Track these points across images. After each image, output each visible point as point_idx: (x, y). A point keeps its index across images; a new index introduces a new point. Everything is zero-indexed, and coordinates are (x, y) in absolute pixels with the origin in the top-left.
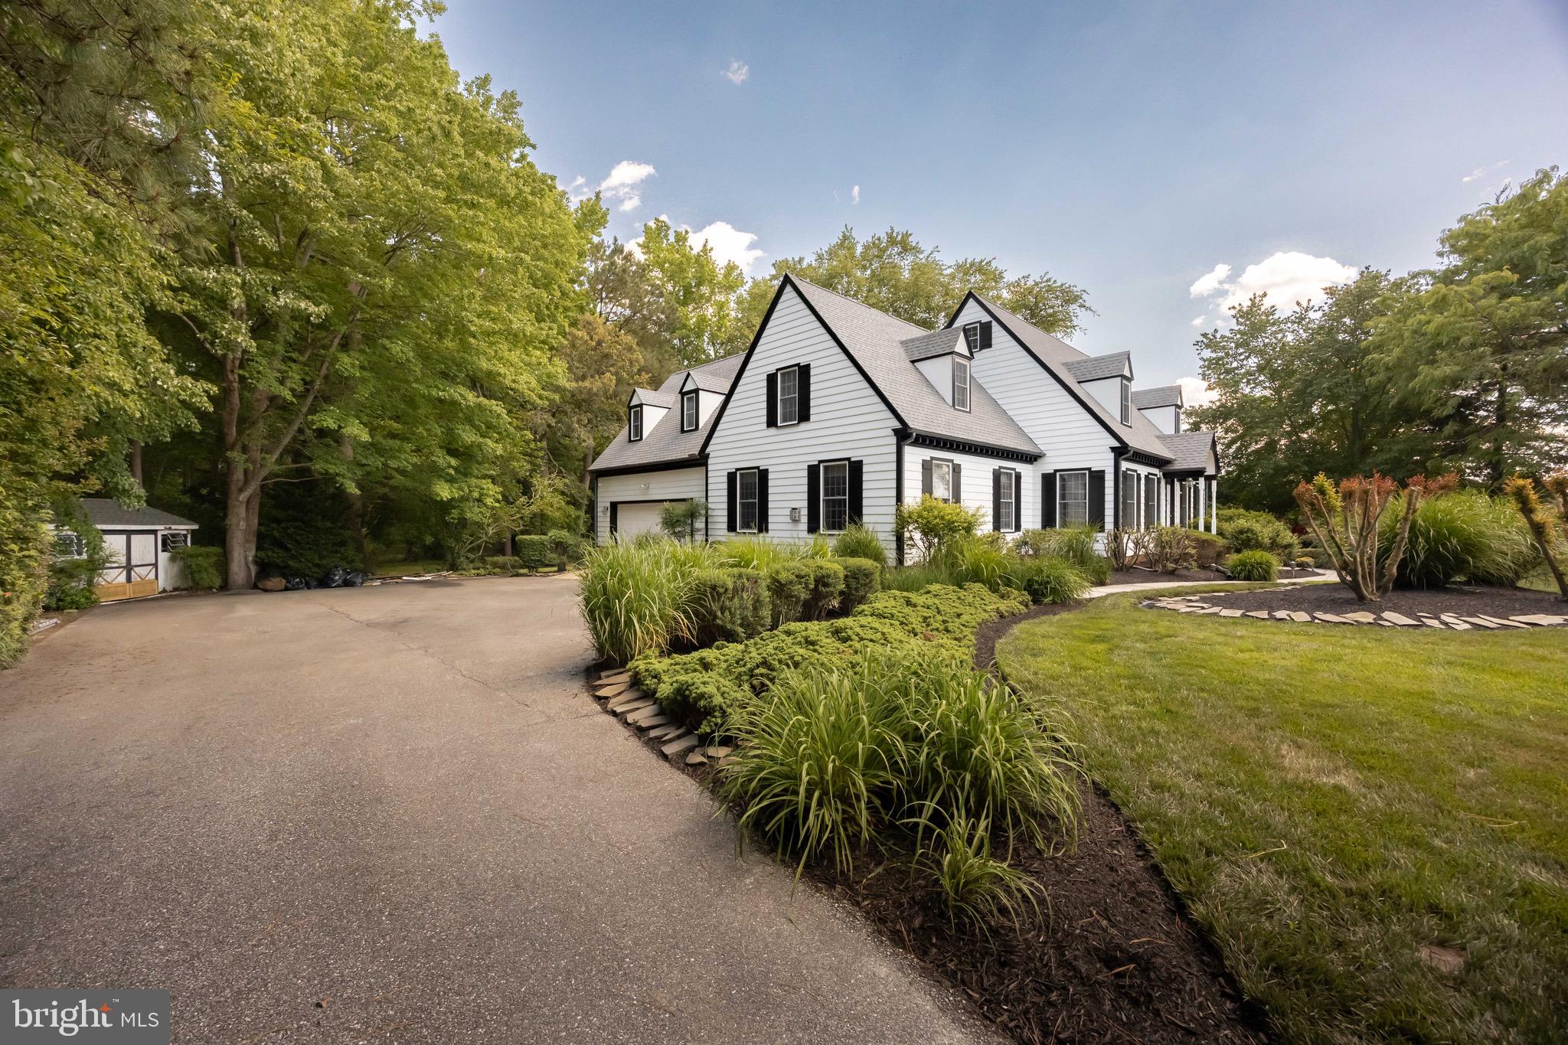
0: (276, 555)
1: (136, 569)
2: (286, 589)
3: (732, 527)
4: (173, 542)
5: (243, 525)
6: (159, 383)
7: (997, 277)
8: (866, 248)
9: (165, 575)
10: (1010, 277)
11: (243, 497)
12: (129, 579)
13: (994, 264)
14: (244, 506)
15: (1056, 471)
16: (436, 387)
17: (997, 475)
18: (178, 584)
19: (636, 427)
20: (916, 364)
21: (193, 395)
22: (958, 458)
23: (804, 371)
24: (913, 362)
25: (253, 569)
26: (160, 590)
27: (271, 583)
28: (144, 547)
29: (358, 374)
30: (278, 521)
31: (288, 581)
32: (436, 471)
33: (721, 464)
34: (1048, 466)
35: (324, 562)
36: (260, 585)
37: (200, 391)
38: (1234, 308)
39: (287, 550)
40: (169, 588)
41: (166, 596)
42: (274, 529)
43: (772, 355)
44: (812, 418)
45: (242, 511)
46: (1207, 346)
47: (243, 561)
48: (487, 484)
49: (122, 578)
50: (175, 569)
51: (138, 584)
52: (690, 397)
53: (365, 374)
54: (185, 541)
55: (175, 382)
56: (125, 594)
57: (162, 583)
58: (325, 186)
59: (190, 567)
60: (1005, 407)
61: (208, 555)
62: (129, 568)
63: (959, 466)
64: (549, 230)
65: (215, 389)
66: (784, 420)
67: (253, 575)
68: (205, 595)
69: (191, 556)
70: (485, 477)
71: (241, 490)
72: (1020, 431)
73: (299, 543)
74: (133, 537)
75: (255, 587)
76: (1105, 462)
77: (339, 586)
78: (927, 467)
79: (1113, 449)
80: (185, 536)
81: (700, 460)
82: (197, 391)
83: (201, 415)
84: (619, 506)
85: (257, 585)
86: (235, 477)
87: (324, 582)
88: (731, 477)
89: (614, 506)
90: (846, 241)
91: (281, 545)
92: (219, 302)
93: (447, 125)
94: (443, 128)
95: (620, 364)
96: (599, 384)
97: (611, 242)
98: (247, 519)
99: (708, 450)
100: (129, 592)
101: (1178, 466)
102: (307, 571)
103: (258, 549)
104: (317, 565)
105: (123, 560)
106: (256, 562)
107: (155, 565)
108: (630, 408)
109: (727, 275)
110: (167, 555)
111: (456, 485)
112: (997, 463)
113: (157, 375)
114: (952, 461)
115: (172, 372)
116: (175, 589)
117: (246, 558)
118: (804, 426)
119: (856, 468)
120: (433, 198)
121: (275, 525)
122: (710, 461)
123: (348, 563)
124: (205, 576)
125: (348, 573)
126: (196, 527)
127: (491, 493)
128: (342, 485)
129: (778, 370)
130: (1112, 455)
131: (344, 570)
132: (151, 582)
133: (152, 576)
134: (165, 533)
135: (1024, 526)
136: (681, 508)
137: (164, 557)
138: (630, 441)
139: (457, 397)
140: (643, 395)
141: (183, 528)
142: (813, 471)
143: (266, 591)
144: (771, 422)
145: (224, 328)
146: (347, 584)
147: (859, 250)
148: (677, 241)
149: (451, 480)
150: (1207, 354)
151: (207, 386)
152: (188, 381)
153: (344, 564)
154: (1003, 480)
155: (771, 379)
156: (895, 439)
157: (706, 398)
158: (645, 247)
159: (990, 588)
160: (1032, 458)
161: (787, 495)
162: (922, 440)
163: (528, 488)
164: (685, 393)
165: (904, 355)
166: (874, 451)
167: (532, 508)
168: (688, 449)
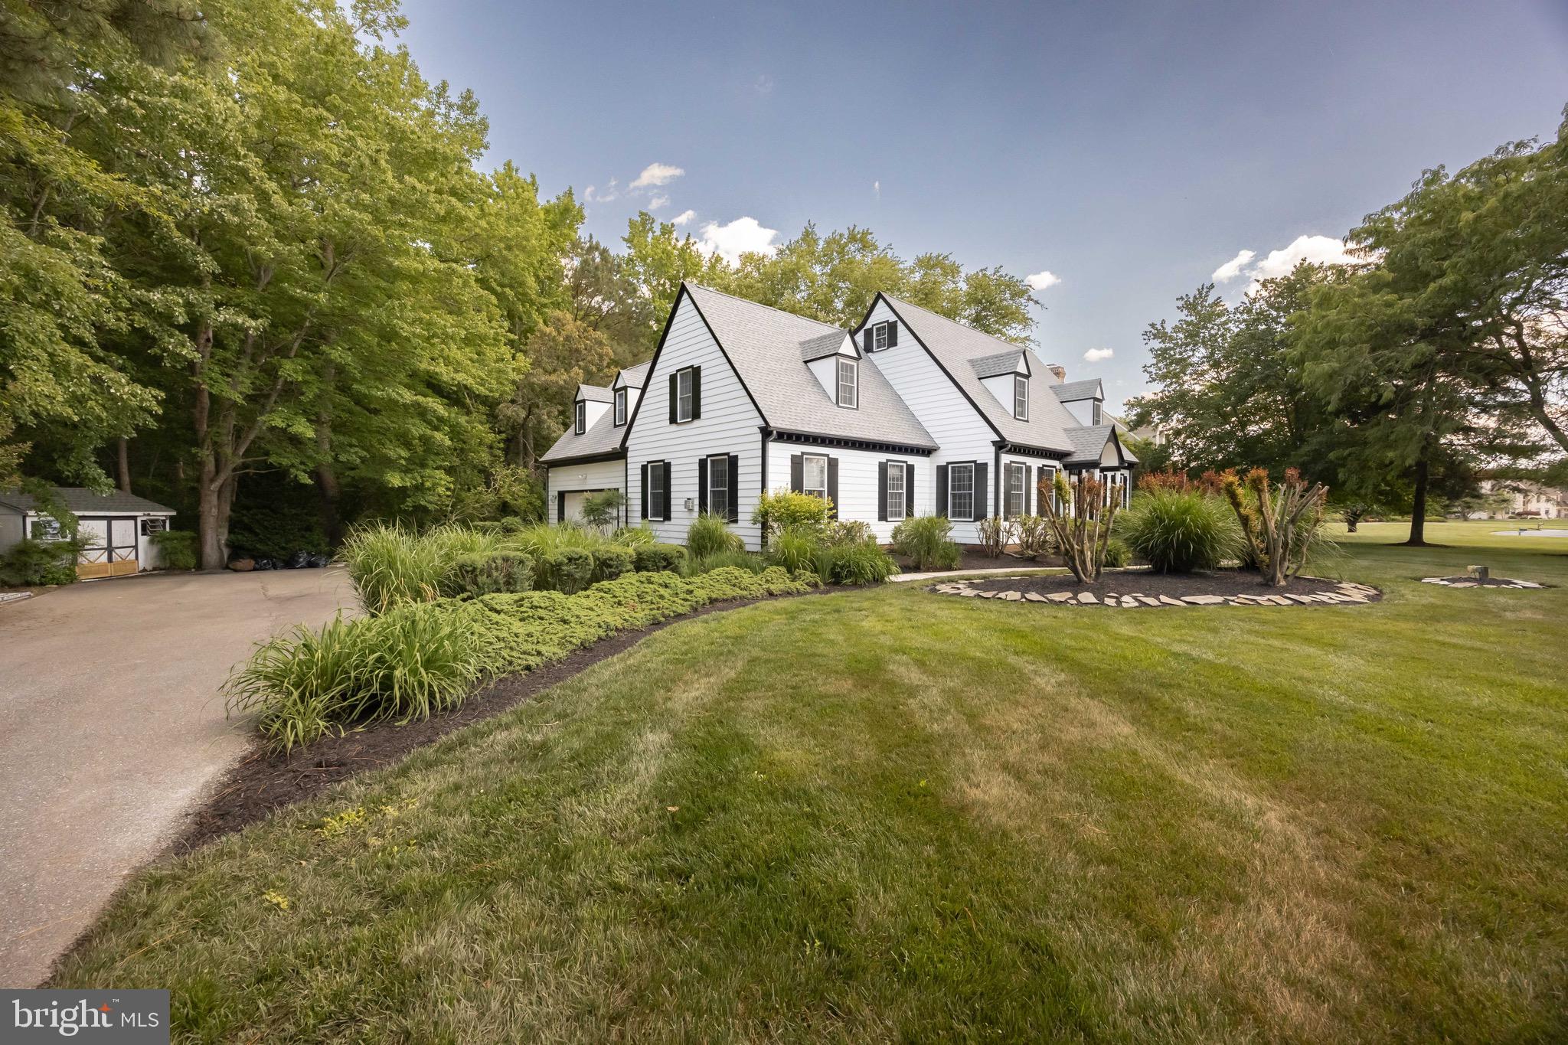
0: (244, 539)
1: (117, 551)
2: (255, 569)
3: (644, 515)
4: (152, 527)
5: (214, 511)
6: (112, 391)
7: (953, 271)
8: (828, 243)
9: (145, 555)
10: (968, 269)
11: (215, 486)
12: (110, 559)
13: (951, 258)
14: (216, 495)
15: (948, 463)
16: (377, 388)
17: (883, 468)
18: (158, 564)
19: (580, 420)
20: (809, 364)
21: (143, 400)
22: (834, 452)
23: (696, 372)
24: (806, 362)
25: (226, 552)
26: (141, 568)
27: (240, 564)
28: (124, 532)
29: (300, 379)
30: (248, 508)
31: (257, 563)
32: (389, 463)
33: (638, 456)
34: (941, 458)
35: (290, 545)
36: (231, 566)
37: (150, 397)
38: (1182, 298)
39: (257, 535)
40: (149, 568)
41: (145, 575)
42: (243, 515)
43: (672, 359)
44: (703, 416)
45: (214, 499)
46: (1155, 337)
47: (215, 543)
48: (440, 474)
49: (104, 558)
50: (155, 550)
51: (118, 563)
52: (621, 392)
53: (308, 378)
54: (164, 526)
55: (126, 390)
56: (107, 572)
57: (142, 564)
58: (259, 215)
59: (166, 549)
60: (907, 403)
61: (183, 539)
62: (110, 549)
63: (836, 460)
64: (513, 233)
65: (163, 394)
66: (683, 417)
67: (226, 557)
68: (181, 574)
69: (168, 539)
70: (438, 468)
71: (212, 481)
72: (917, 425)
73: (266, 528)
74: (114, 523)
75: (227, 568)
76: (987, 455)
77: (301, 568)
78: (797, 463)
79: (994, 443)
80: (164, 522)
81: (620, 454)
82: (146, 397)
83: (155, 417)
84: (566, 495)
85: (228, 566)
86: (207, 469)
87: (290, 564)
88: (644, 468)
89: (562, 495)
90: (808, 236)
91: (250, 530)
92: (165, 318)
93: (374, 154)
94: (371, 157)
95: (589, 358)
96: (565, 377)
97: (588, 239)
98: (219, 506)
99: (627, 444)
100: (111, 571)
101: (1075, 458)
102: (274, 554)
103: (230, 532)
104: (284, 548)
105: (104, 543)
106: (227, 545)
107: (136, 547)
108: (577, 403)
109: (713, 267)
110: (146, 538)
111: (409, 475)
112: (883, 457)
113: (110, 384)
114: (828, 456)
115: (123, 381)
116: (154, 569)
117: (218, 541)
118: (697, 423)
119: (733, 461)
120: (361, 221)
121: (245, 512)
122: (629, 454)
123: (313, 546)
124: (180, 557)
125: (313, 556)
126: (174, 513)
127: (443, 482)
128: (296, 476)
129: (678, 371)
130: (993, 449)
131: (309, 553)
132: (131, 562)
133: (132, 556)
134: (145, 518)
135: (918, 513)
136: (599, 498)
137: (143, 540)
138: (576, 434)
139: (394, 395)
140: (586, 391)
141: (162, 514)
142: (703, 464)
143: (236, 571)
144: (673, 420)
145: (170, 343)
146: (311, 565)
147: (821, 244)
148: (663, 234)
149: (406, 471)
150: (1157, 344)
151: (157, 392)
152: (138, 389)
153: (310, 548)
154: (892, 472)
155: (673, 379)
156: (759, 437)
157: (633, 396)
158: (628, 241)
159: (790, 571)
160: (926, 452)
161: (685, 486)
162: (787, 437)
163: (487, 477)
164: (615, 391)
165: (798, 356)
166: (746, 448)
167: (490, 497)
168: (613, 443)
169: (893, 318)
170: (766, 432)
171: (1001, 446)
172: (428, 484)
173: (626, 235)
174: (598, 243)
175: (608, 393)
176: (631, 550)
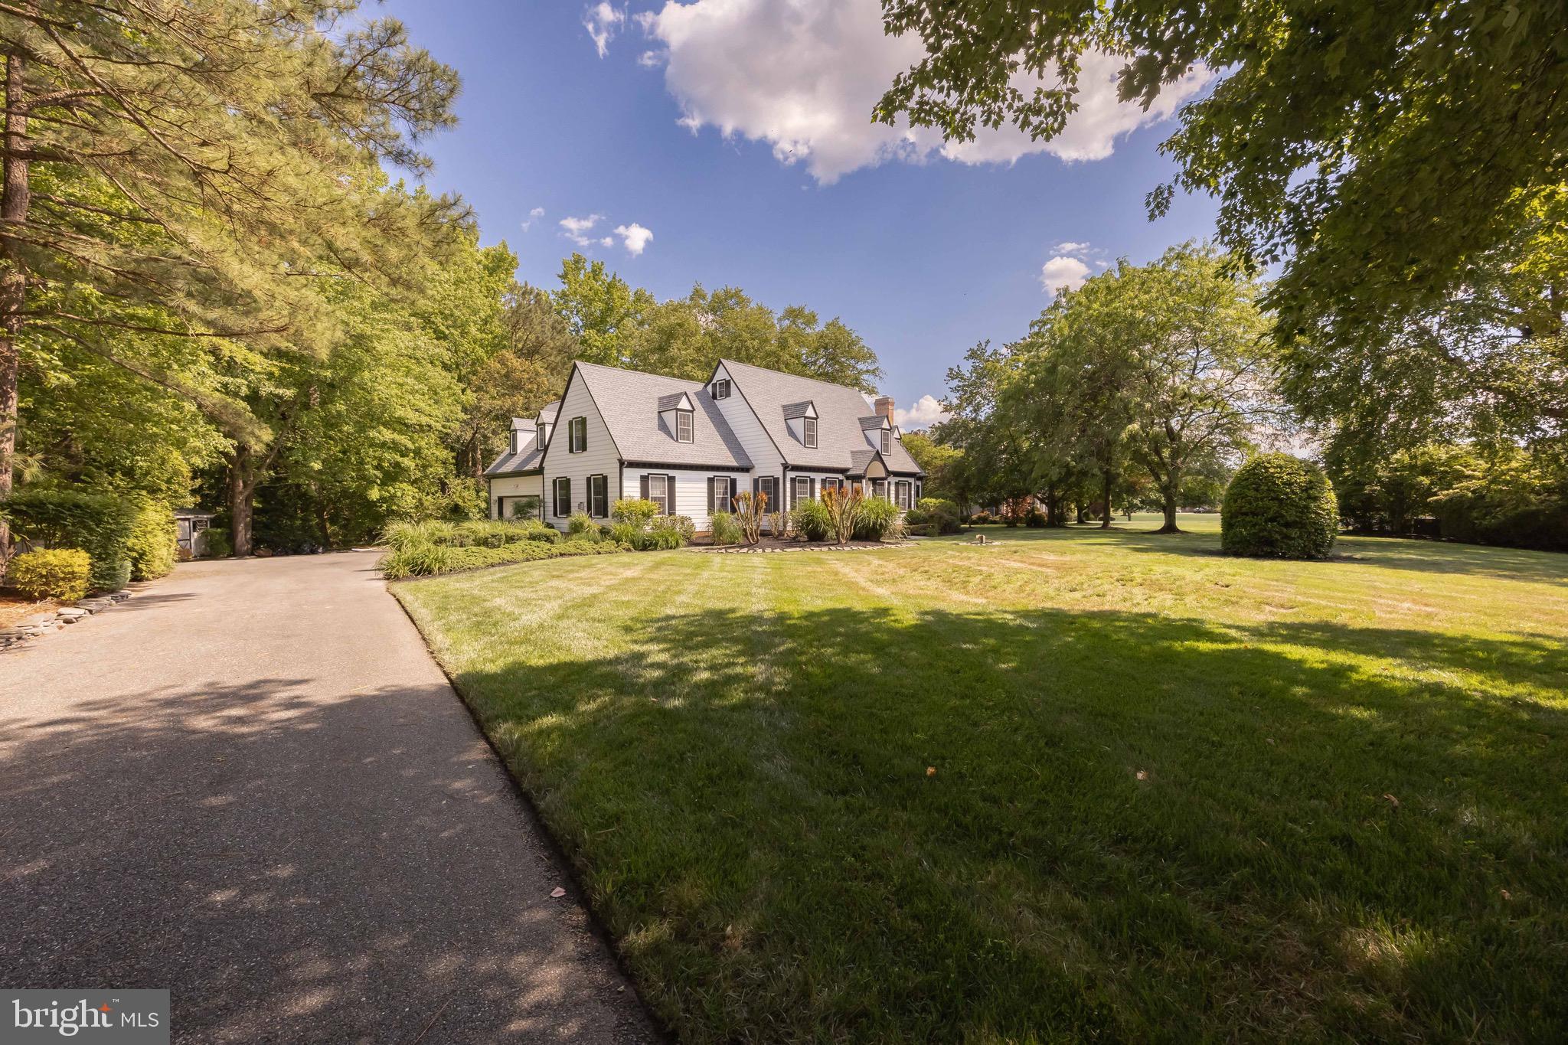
0: (263, 533)
2: (273, 555)
3: (555, 514)
4: (199, 525)
5: (243, 515)
7: (811, 320)
9: (195, 545)
11: (241, 497)
14: (243, 503)
15: (761, 477)
17: (711, 482)
18: (204, 552)
19: (513, 444)
20: (661, 413)
22: (672, 473)
23: (583, 421)
24: (659, 413)
25: (253, 543)
26: (194, 555)
27: (262, 552)
30: (266, 513)
31: (274, 551)
33: (550, 474)
34: (757, 474)
35: (296, 539)
36: (255, 553)
39: (273, 531)
40: (200, 552)
41: (198, 559)
43: (570, 410)
44: (588, 449)
45: (242, 505)
47: (244, 537)
50: (204, 541)
51: (181, 551)
52: (541, 426)
54: (205, 526)
57: (194, 551)
59: (210, 540)
60: (737, 436)
61: (222, 533)
63: (674, 476)
66: (577, 449)
67: (251, 546)
68: (221, 557)
69: (211, 533)
71: (240, 493)
72: (741, 451)
73: (281, 526)
75: (253, 554)
76: (779, 472)
77: (308, 554)
78: (645, 480)
79: (782, 465)
80: (206, 522)
81: (539, 471)
84: (504, 499)
86: (237, 485)
87: (298, 551)
88: (554, 482)
89: (501, 500)
91: (269, 528)
97: (523, 284)
98: (245, 511)
99: (543, 466)
102: (285, 545)
103: (253, 530)
104: (291, 541)
106: (254, 539)
107: (190, 540)
108: (511, 430)
110: (197, 534)
112: (711, 474)
114: (669, 475)
116: (202, 555)
117: (246, 536)
118: (584, 453)
119: (605, 478)
122: (545, 472)
123: (314, 539)
124: (220, 547)
125: (314, 546)
126: (212, 516)
129: (573, 420)
130: (781, 468)
131: (311, 544)
132: (188, 550)
133: (185, 547)
134: (194, 520)
136: (523, 502)
137: (195, 535)
138: (510, 455)
140: (518, 422)
141: (205, 517)
142: (589, 480)
143: (260, 556)
144: (571, 451)
146: (313, 552)
153: (311, 540)
154: (718, 484)
155: (570, 424)
156: (618, 465)
157: (548, 429)
158: (564, 276)
159: (617, 542)
160: (746, 470)
161: (579, 494)
162: (633, 465)
163: (444, 487)
164: (538, 425)
165: (655, 407)
166: (611, 471)
167: (445, 502)
168: (535, 464)
169: (728, 378)
170: (622, 463)
171: (786, 467)
172: (399, 494)
173: (561, 272)
174: (532, 289)
175: (531, 424)
176: (527, 532)
